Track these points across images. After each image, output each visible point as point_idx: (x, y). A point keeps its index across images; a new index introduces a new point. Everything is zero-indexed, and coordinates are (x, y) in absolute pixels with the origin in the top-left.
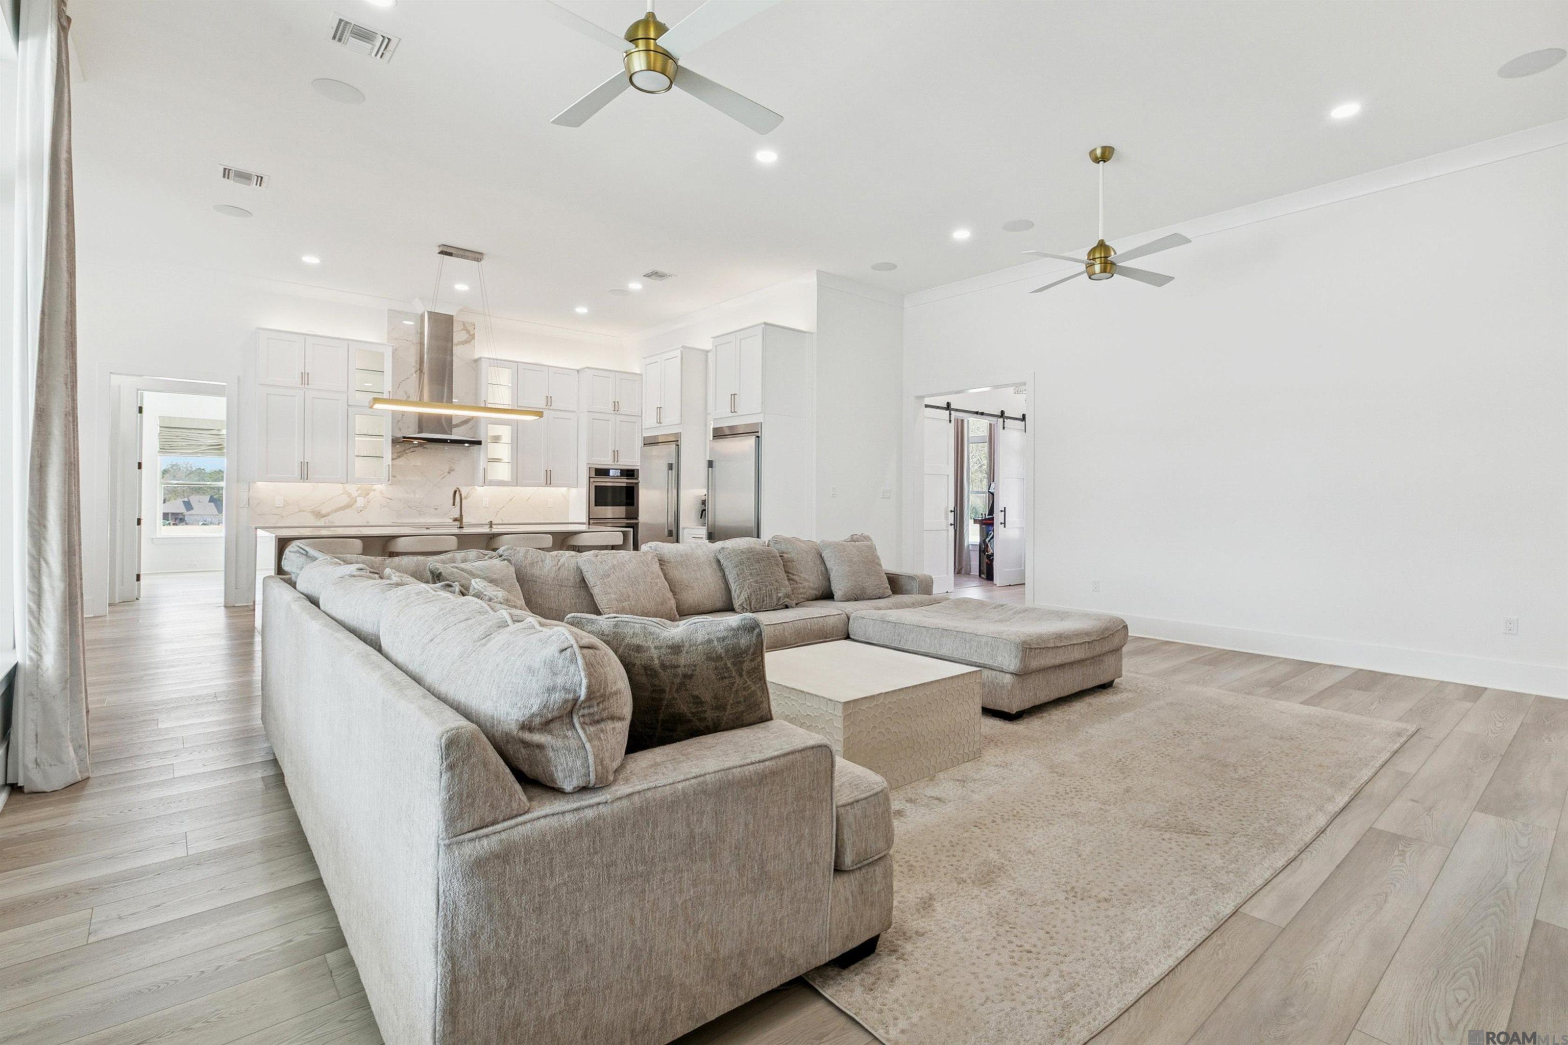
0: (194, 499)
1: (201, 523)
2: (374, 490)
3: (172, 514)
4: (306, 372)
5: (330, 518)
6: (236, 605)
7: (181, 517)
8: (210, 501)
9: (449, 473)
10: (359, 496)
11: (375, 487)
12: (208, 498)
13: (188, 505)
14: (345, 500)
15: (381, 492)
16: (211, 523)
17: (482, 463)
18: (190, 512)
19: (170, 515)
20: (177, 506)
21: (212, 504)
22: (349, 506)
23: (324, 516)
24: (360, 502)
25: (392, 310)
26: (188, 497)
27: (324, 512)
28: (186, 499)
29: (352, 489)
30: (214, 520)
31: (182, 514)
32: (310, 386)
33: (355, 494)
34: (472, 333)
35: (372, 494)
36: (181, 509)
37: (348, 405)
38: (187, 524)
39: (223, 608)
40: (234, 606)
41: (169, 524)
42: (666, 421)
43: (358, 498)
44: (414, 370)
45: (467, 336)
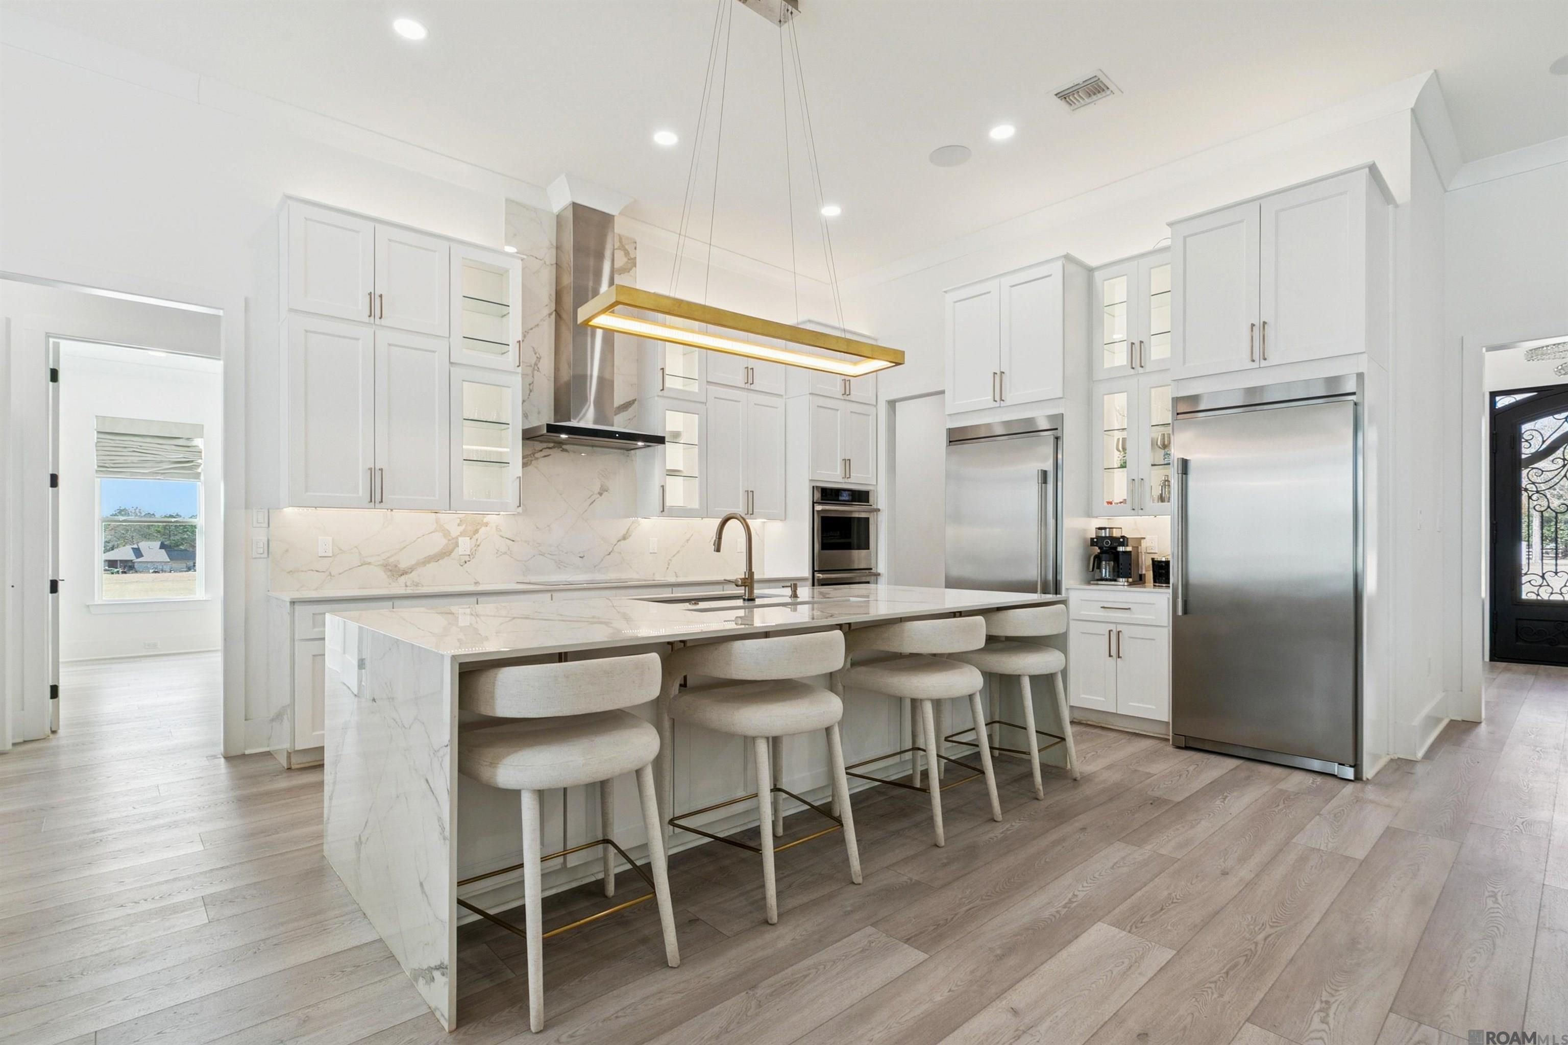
0: (144, 545)
1: (151, 571)
2: (486, 525)
3: (121, 561)
4: (378, 293)
5: (414, 575)
6: (247, 752)
7: (130, 564)
8: (161, 548)
9: (601, 494)
10: (462, 534)
11: (487, 519)
12: (159, 543)
13: (138, 552)
14: (439, 542)
15: (498, 529)
16: (163, 571)
17: (657, 477)
18: (139, 560)
19: (119, 562)
20: (124, 553)
21: (163, 550)
22: (444, 554)
23: (404, 573)
24: (465, 544)
25: (513, 201)
26: (138, 543)
27: (403, 565)
28: (135, 546)
29: (450, 521)
30: (165, 567)
31: (132, 561)
32: (383, 322)
33: (455, 531)
34: (632, 256)
35: (483, 530)
36: (131, 556)
37: (451, 363)
38: (136, 572)
39: (222, 760)
40: (244, 755)
41: (118, 572)
42: (1011, 397)
43: (460, 539)
44: (546, 311)
45: (625, 260)
